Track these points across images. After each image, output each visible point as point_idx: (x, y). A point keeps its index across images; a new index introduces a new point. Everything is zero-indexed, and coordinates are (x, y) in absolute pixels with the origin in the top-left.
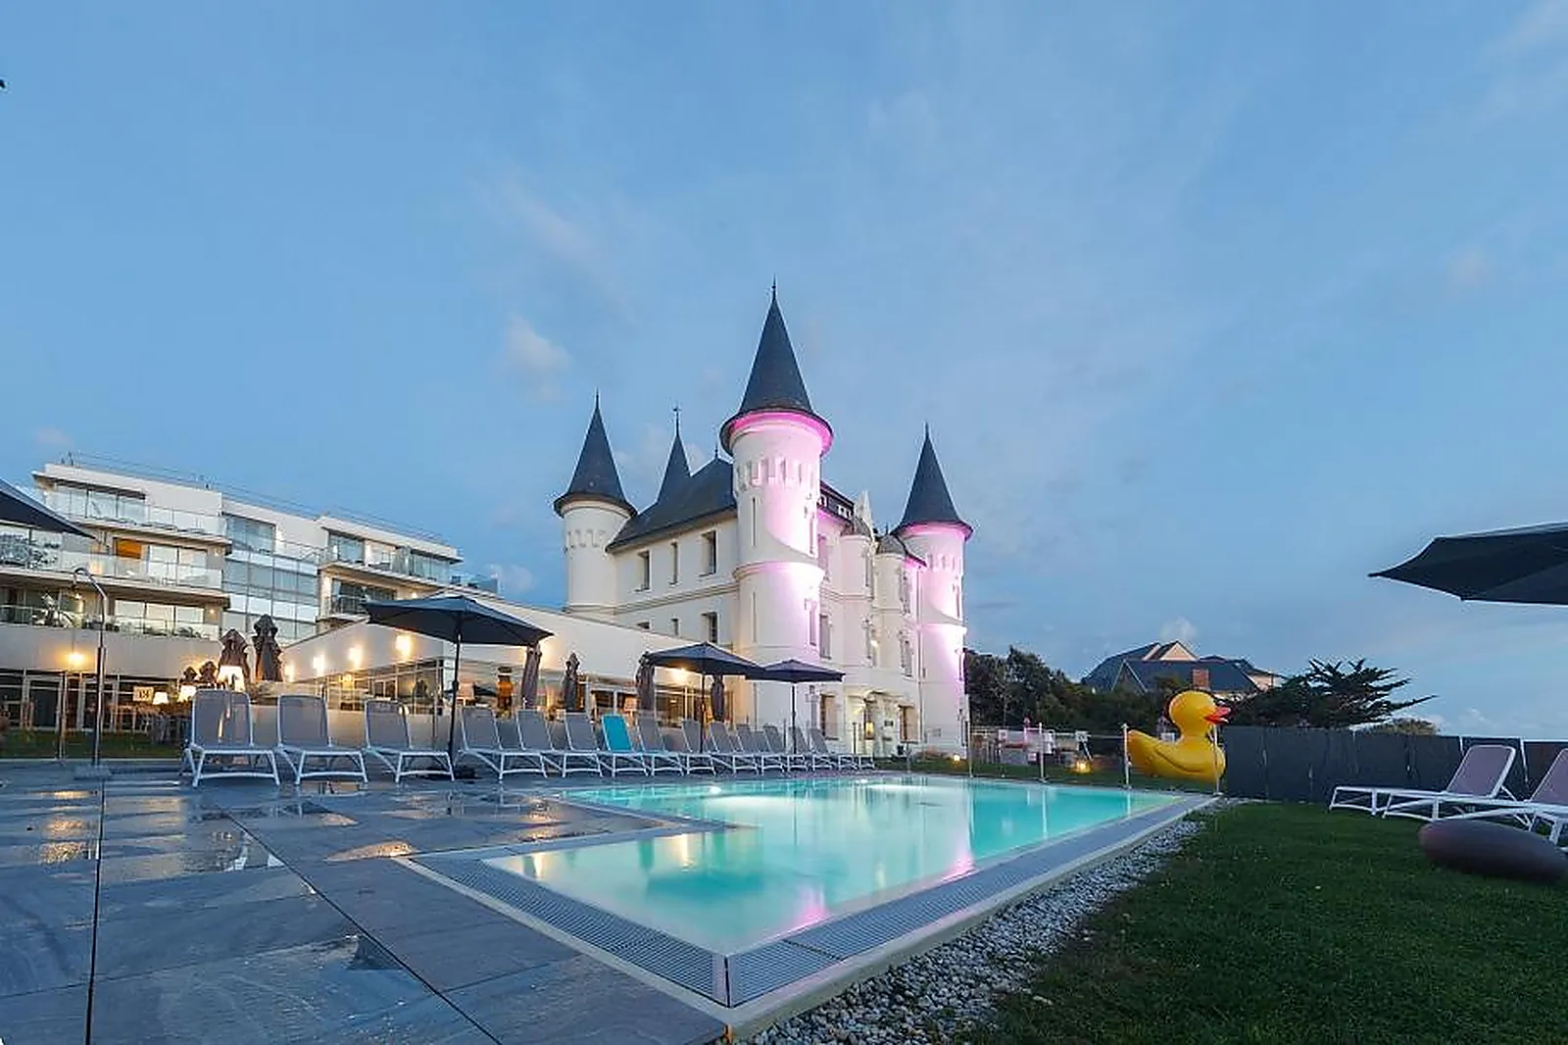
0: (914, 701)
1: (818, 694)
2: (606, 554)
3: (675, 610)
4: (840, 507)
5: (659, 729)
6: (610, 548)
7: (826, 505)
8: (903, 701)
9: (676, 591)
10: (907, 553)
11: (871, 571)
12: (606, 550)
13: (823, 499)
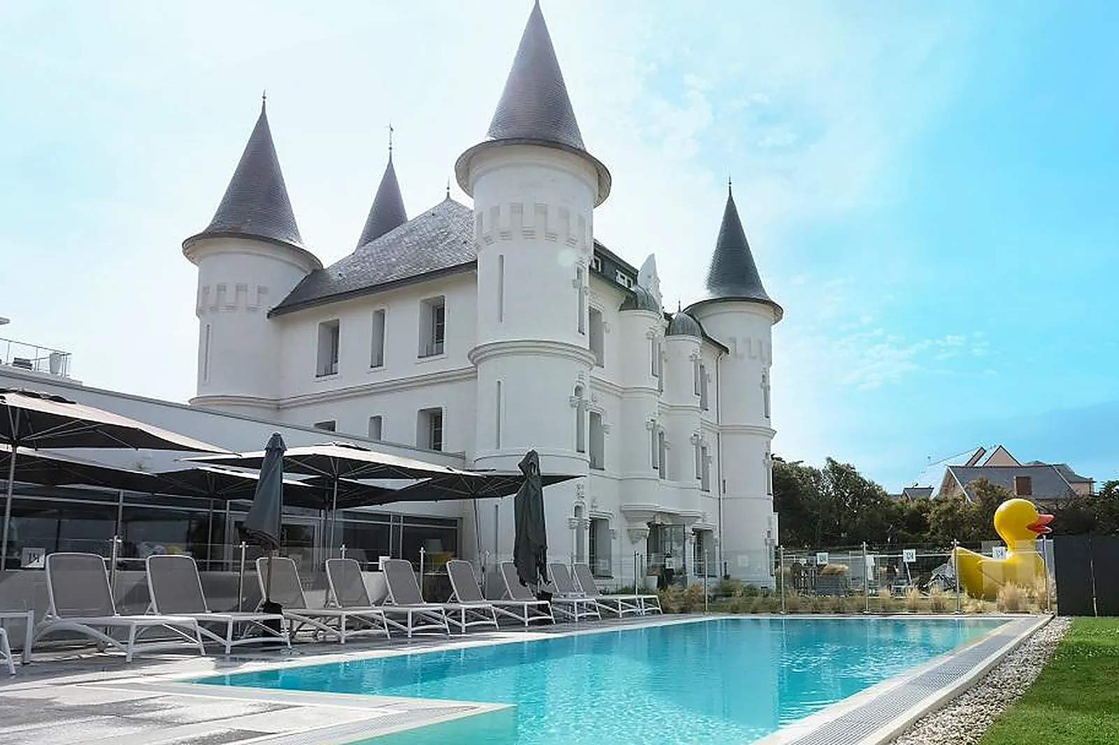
0: (711, 522)
1: (587, 517)
2: (267, 320)
3: (378, 406)
4: (620, 273)
5: (362, 573)
6: (275, 313)
7: (600, 270)
8: (699, 524)
9: (379, 377)
10: (704, 335)
11: (659, 358)
12: (268, 317)
13: (596, 261)
